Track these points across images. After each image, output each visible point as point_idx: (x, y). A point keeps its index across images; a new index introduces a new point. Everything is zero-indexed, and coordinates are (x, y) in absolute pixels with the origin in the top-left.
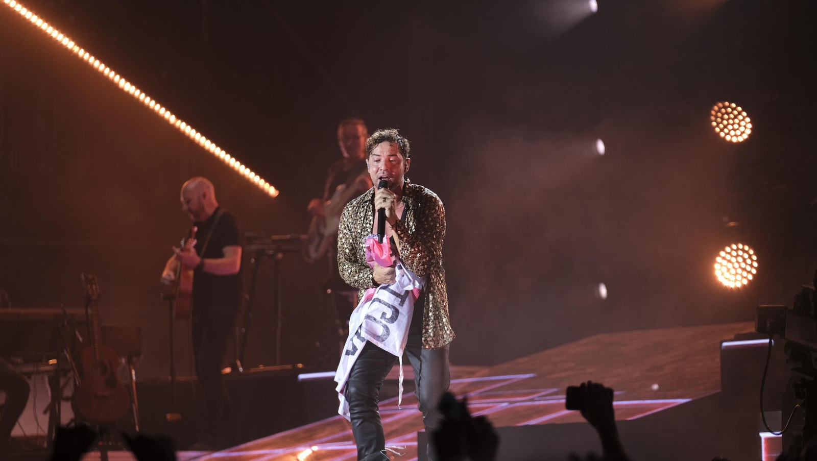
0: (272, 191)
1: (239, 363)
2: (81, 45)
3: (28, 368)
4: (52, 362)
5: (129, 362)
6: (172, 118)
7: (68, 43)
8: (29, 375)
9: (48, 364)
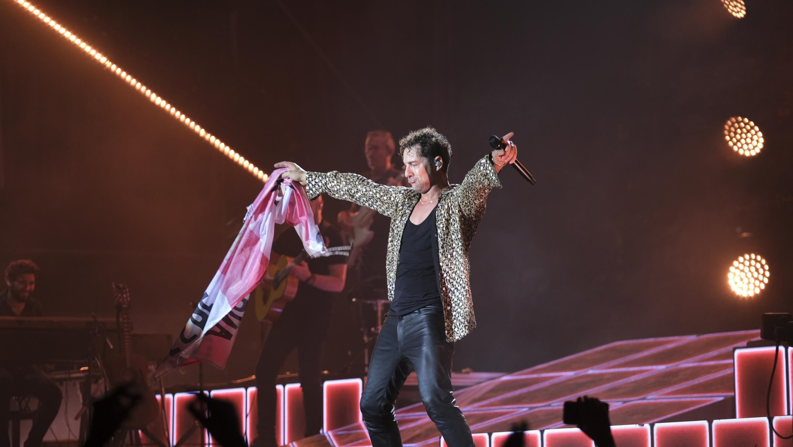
2: (113, 61)
3: (60, 375)
4: (84, 369)
6: (202, 132)
7: (101, 58)
8: (61, 381)
9: (79, 371)
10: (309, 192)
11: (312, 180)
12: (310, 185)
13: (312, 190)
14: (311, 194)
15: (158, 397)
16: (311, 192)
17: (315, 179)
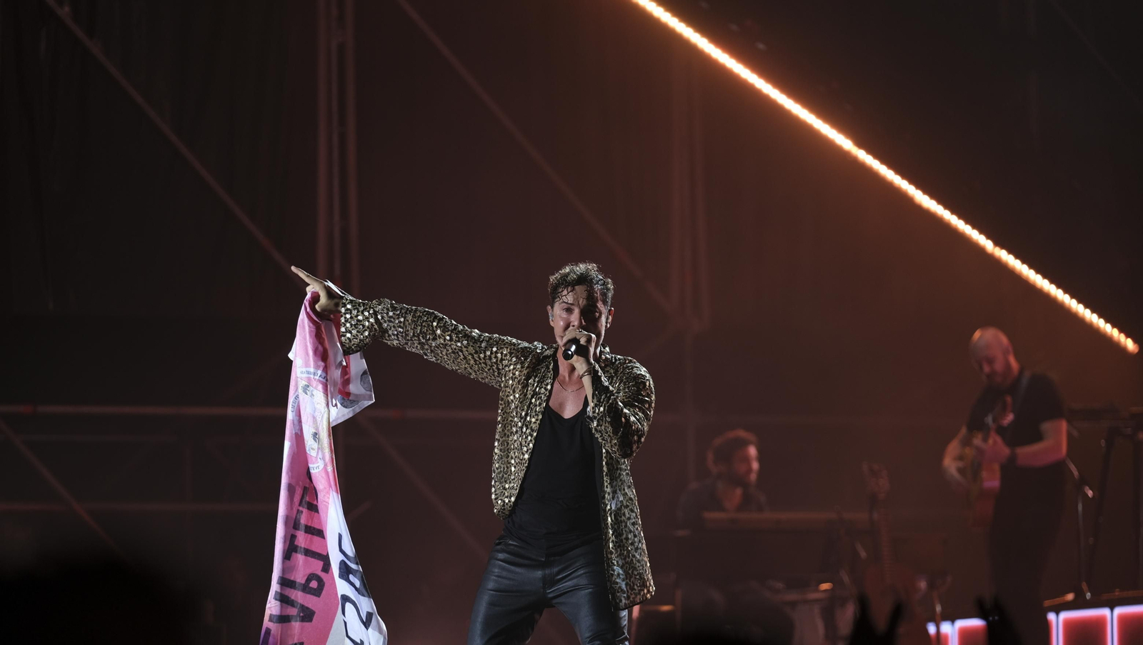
0: (1130, 345)
1: (1084, 586)
2: (860, 144)
3: (792, 596)
4: (825, 586)
5: (931, 586)
6: (988, 245)
7: (845, 142)
8: (793, 604)
9: (817, 590)
10: (345, 336)
11: (351, 318)
12: (348, 325)
13: (350, 332)
14: (348, 338)
15: (932, 629)
16: (348, 335)
17: (357, 316)
